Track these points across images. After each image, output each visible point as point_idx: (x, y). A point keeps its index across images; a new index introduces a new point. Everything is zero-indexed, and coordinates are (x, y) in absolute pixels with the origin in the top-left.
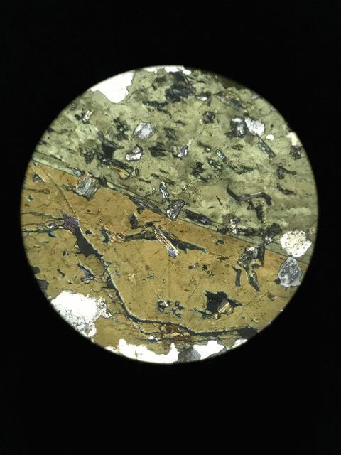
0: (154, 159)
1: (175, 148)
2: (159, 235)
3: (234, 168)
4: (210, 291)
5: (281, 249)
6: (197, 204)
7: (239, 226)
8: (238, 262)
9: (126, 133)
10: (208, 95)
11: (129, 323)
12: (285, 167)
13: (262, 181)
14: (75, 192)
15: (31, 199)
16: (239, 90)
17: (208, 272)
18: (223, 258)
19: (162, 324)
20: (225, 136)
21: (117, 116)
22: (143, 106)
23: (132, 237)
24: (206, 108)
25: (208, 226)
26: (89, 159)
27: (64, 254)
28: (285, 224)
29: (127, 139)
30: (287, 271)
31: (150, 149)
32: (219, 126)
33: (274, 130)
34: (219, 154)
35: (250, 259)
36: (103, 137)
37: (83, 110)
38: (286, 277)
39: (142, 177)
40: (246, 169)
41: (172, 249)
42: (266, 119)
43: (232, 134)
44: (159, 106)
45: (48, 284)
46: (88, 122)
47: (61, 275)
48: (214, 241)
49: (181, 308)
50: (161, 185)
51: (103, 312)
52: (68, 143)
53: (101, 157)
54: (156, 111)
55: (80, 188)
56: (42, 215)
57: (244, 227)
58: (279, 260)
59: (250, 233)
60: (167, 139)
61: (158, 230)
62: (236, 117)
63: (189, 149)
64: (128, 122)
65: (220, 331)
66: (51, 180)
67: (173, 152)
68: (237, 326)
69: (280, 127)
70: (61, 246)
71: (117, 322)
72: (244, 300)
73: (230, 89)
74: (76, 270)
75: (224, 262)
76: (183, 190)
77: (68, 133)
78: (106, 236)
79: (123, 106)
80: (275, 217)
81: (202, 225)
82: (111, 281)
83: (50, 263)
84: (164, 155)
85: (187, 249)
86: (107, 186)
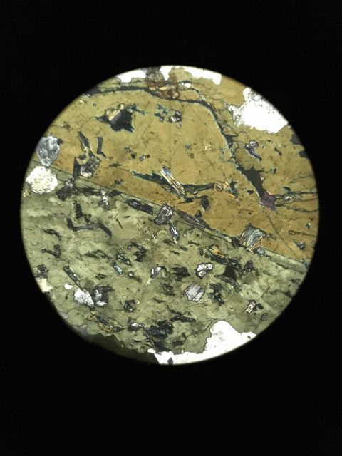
0: (184, 265)
1: (164, 276)
2: (180, 189)
3: (105, 256)
4: (128, 132)
5: (56, 175)
6: (142, 220)
7: (99, 198)
8: (100, 161)
9: (212, 291)
10: (131, 329)
11: (211, 101)
12: (54, 257)
13: (76, 243)
14: (264, 232)
15: (307, 225)
16: (100, 334)
17: (130, 151)
18: (115, 165)
19: (177, 99)
20: (114, 288)
21: (221, 308)
22: (195, 317)
23: (207, 187)
24: (133, 315)
25: (132, 198)
26: (250, 265)
27: (275, 170)
28: (53, 200)
29: (211, 285)
30: (50, 152)
31: (189, 275)
32: (119, 298)
33: (64, 294)
34: (120, 270)
35: (88, 164)
36: (235, 287)
37: (255, 314)
38: (51, 147)
39: (196, 247)
40: (92, 255)
41: (166, 175)
42: (73, 305)
43: (106, 290)
44: (179, 317)
45: (291, 141)
46: (250, 301)
47: (278, 149)
48: (124, 183)
49: (158, 115)
50: (178, 239)
51: (236, 112)
52: (270, 281)
53: (237, 267)
54: (183, 312)
55: (259, 237)
56: (296, 210)
57: (94, 197)
58: (58, 163)
59: (88, 191)
60: (172, 285)
61: (182, 194)
62: (102, 307)
63: (150, 275)
64: (210, 301)
65: (118, 92)
66: (287, 244)
67: (166, 272)
68: (101, 96)
69: (58, 297)
70: (278, 178)
71: (222, 102)
72: (94, 122)
73: (109, 335)
74: (263, 154)
75: (114, 161)
76: (156, 235)
77: (270, 291)
78: (233, 188)
79: (215, 318)
80: (63, 207)
81: (136, 199)
82: (229, 143)
83: (289, 161)
84: (175, 269)
85: (151, 175)
86: (231, 238)
